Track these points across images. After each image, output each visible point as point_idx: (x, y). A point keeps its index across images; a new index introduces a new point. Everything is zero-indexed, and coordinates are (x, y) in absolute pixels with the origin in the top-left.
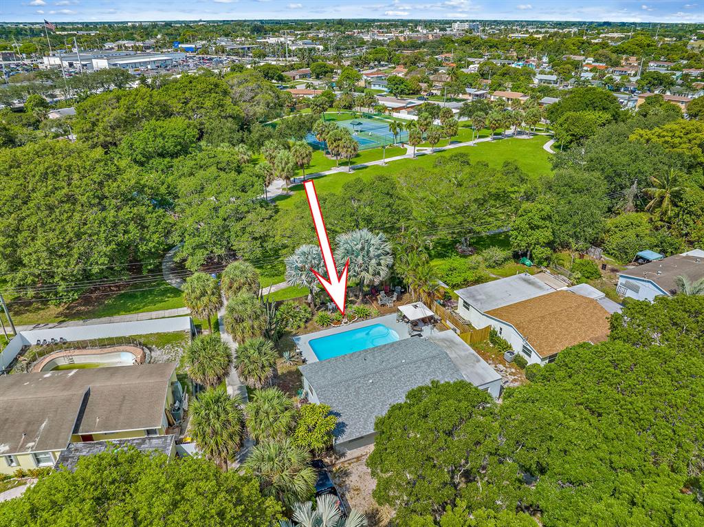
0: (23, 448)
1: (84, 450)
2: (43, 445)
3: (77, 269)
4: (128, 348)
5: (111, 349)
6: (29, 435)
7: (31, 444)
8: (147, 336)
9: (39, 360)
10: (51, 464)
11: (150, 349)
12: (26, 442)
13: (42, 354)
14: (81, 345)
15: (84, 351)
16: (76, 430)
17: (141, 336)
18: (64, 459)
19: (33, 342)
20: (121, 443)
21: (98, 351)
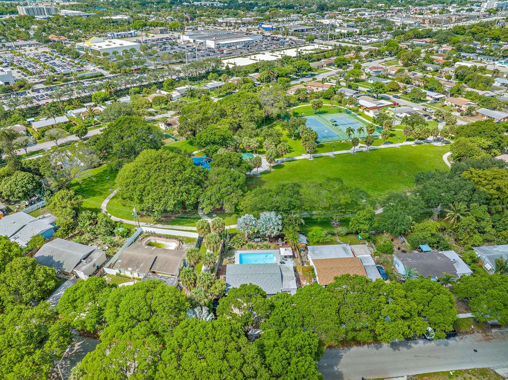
0: (135, 270)
1: (151, 276)
2: (140, 271)
3: (162, 208)
4: (175, 241)
5: (170, 240)
6: (138, 267)
7: (137, 270)
8: (183, 237)
9: (146, 238)
10: (142, 277)
11: (182, 243)
12: (136, 269)
13: (146, 236)
14: (160, 236)
15: (160, 239)
16: (150, 269)
17: (181, 237)
18: (145, 277)
19: (145, 231)
20: (162, 276)
21: (165, 240)
